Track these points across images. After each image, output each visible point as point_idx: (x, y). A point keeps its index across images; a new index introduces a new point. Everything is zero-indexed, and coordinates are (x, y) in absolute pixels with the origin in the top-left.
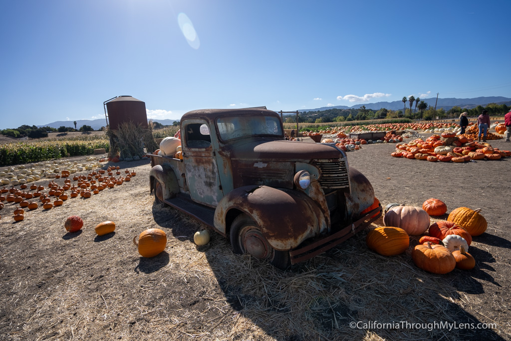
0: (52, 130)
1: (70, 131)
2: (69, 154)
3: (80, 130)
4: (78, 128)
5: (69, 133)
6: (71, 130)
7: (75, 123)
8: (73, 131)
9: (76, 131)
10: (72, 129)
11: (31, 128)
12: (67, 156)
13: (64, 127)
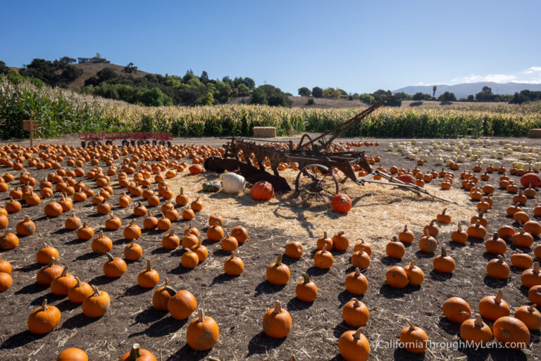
0: (406, 97)
1: (426, 100)
2: (493, 132)
3: (440, 99)
4: (437, 96)
5: (424, 102)
6: (427, 98)
7: (435, 88)
8: (429, 100)
9: (434, 99)
10: (429, 96)
11: (386, 93)
12: (490, 135)
13: (421, 94)
